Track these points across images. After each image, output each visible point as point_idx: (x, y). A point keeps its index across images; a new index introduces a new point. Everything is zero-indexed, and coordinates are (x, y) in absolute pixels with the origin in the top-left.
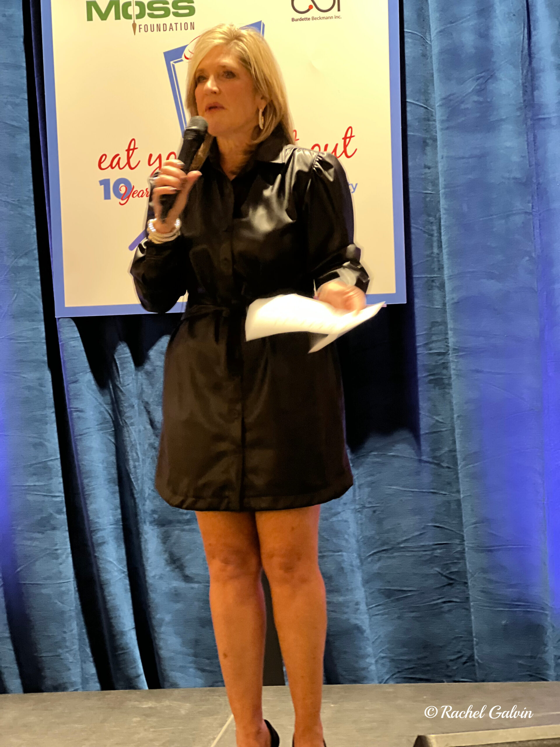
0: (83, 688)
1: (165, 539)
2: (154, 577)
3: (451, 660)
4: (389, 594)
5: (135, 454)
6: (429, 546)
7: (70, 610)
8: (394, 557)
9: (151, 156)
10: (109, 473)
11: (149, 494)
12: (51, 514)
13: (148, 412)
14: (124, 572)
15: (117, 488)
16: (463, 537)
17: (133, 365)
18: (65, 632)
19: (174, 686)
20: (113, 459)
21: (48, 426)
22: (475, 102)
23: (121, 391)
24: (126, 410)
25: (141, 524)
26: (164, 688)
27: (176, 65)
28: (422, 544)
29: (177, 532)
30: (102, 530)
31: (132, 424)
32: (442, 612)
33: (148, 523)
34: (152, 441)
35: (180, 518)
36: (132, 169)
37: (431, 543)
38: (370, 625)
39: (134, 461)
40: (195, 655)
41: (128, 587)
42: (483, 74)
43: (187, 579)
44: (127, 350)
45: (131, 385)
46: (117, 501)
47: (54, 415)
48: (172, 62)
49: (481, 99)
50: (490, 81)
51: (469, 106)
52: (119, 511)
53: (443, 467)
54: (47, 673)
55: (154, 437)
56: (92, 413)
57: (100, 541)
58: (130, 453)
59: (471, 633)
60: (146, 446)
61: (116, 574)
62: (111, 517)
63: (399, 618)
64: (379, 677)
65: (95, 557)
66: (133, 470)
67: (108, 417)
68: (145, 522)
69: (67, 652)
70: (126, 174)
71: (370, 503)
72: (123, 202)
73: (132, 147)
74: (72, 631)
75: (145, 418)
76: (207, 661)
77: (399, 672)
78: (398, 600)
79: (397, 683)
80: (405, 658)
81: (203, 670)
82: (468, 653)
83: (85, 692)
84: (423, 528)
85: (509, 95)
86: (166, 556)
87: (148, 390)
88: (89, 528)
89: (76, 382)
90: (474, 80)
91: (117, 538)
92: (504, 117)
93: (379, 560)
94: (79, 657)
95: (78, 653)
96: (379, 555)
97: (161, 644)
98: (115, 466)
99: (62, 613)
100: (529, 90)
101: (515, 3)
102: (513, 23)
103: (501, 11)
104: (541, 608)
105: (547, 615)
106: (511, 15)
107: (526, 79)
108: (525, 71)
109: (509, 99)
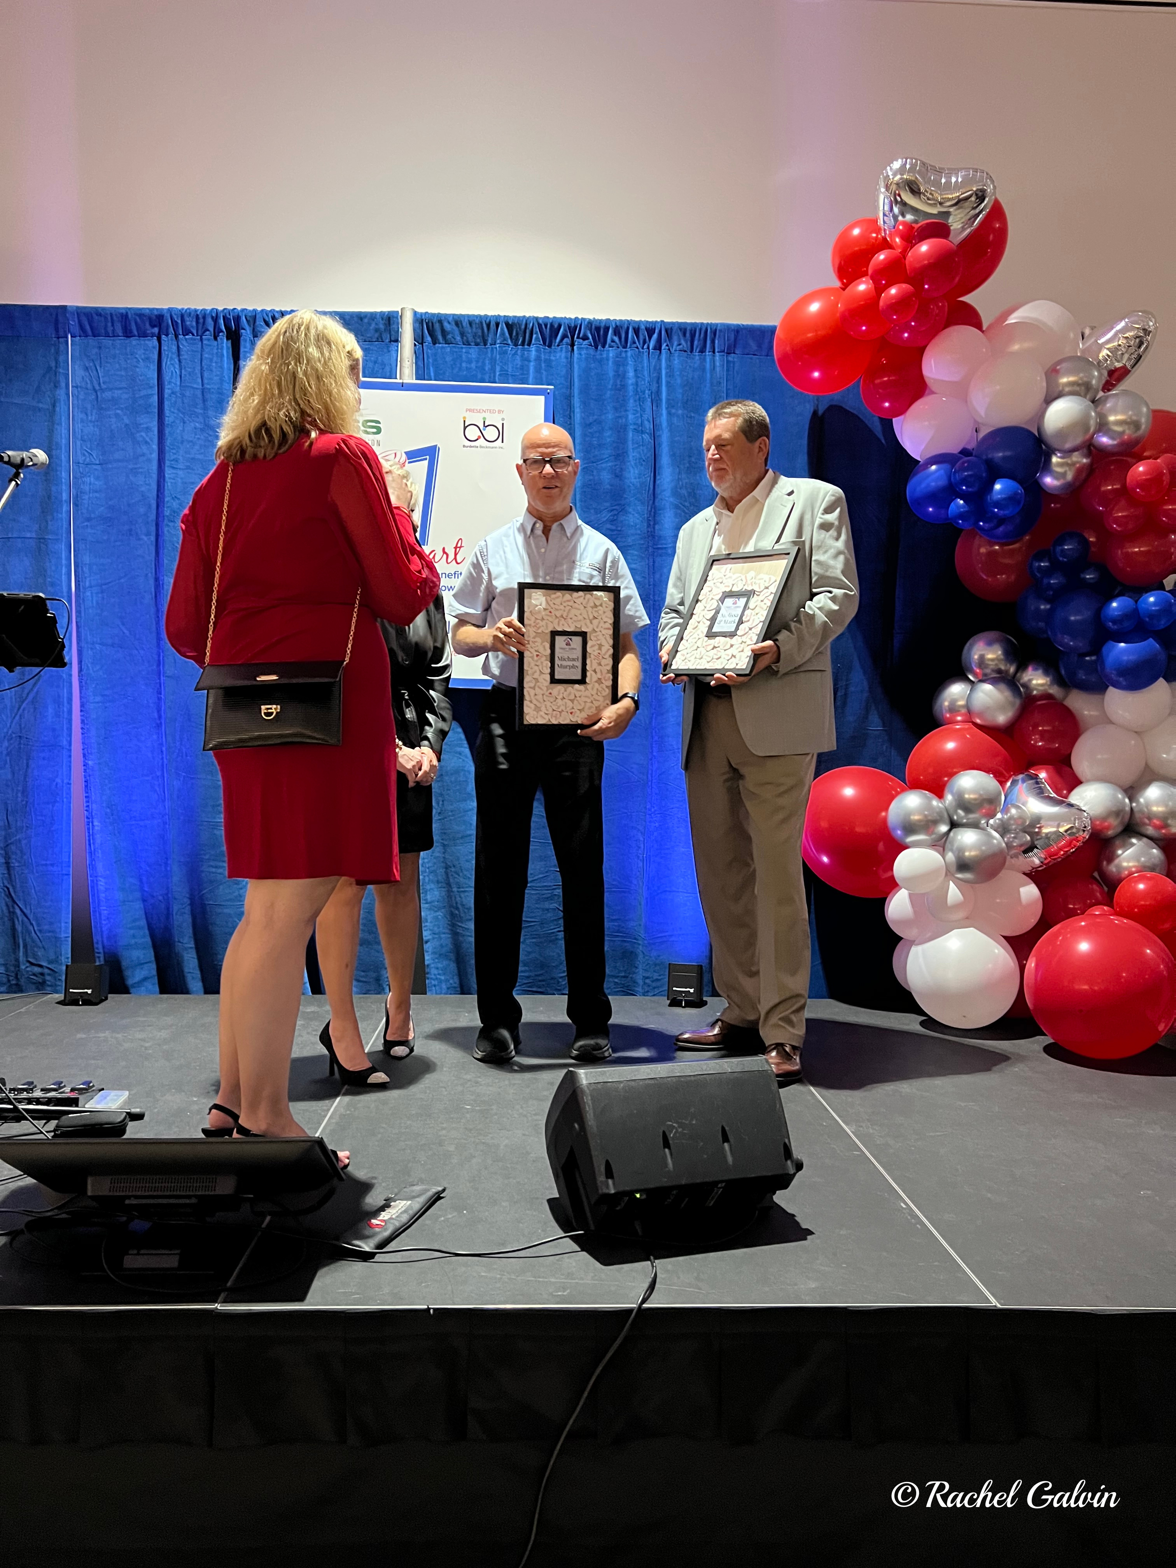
6: (550, 886)
28: (545, 884)
32: (557, 939)
37: (552, 884)
49: (613, 528)
50: (621, 513)
84: (547, 872)
92: (631, 544)
100: (652, 523)
101: (645, 451)
102: (642, 468)
103: (633, 456)
104: (635, 939)
105: (639, 944)
106: (641, 461)
107: (650, 514)
108: (649, 508)
109: (636, 529)
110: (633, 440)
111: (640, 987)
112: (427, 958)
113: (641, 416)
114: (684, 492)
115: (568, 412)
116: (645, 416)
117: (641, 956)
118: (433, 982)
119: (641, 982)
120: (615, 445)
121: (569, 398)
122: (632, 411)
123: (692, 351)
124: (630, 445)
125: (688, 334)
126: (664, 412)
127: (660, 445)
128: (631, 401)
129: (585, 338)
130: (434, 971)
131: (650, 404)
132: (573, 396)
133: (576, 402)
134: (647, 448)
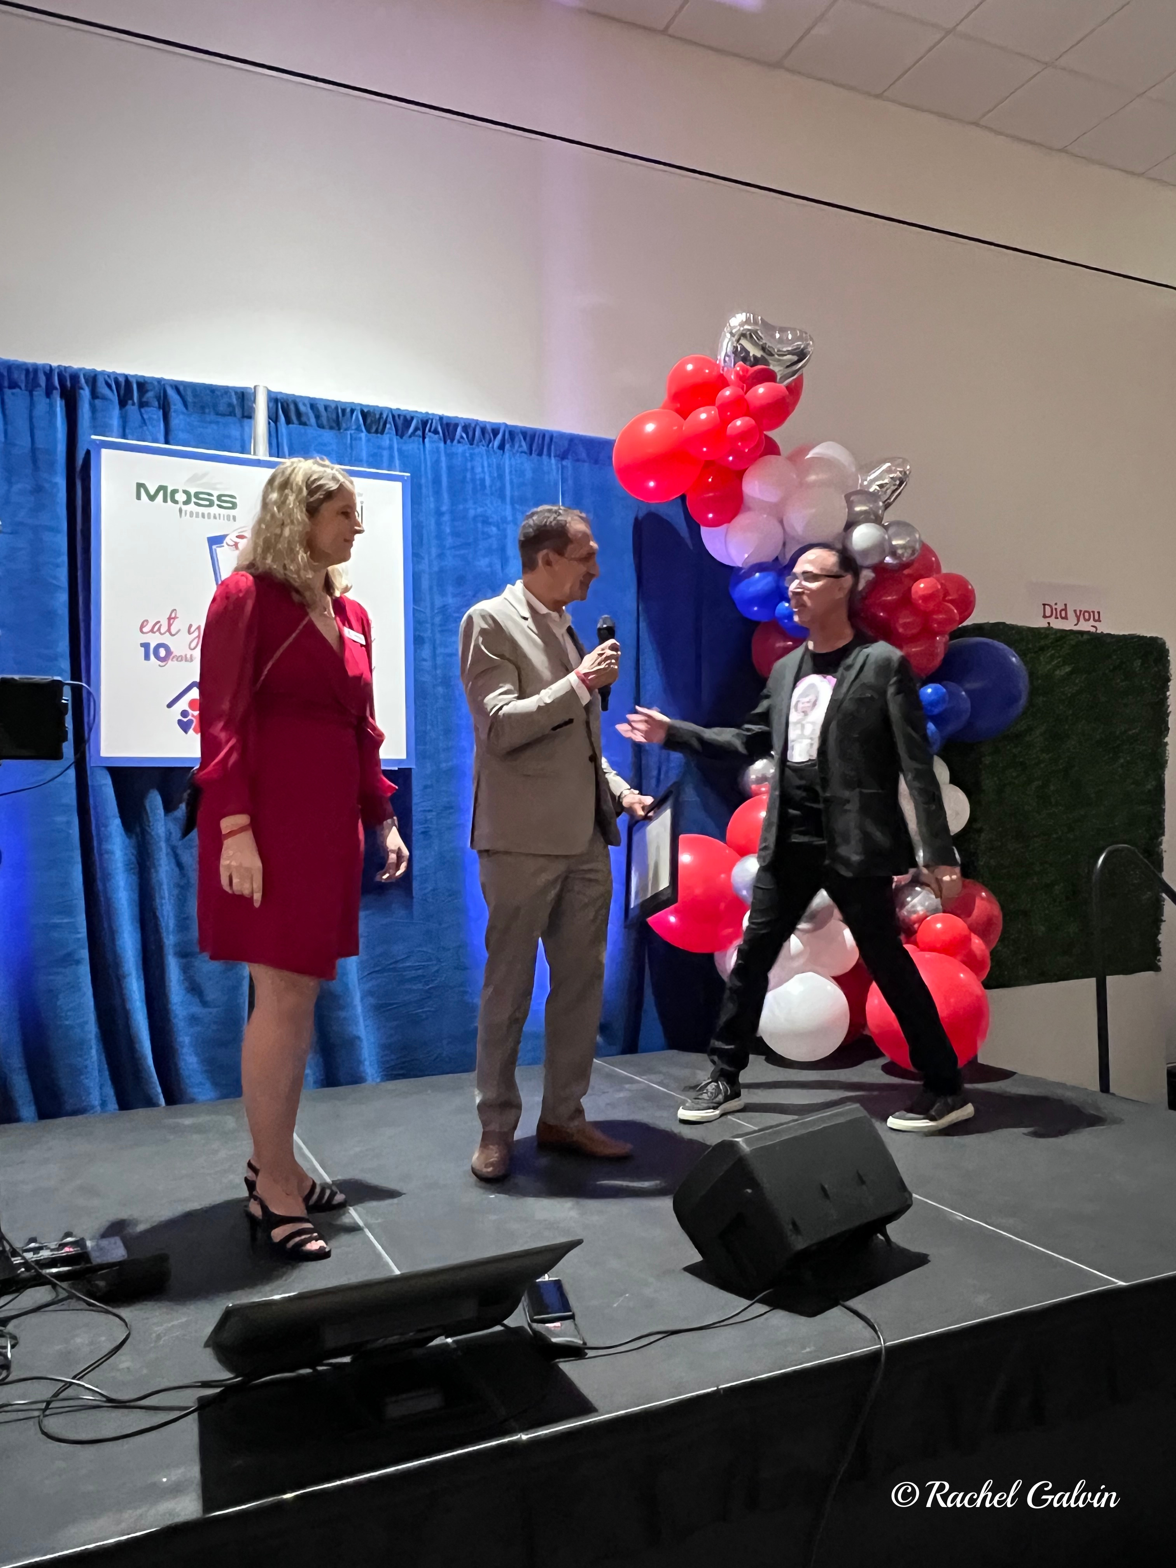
0: (102, 1110)
1: (186, 969)
2: (177, 1005)
3: (425, 1059)
4: (380, 1006)
9: (191, 626)
11: (173, 929)
12: (75, 950)
13: (176, 856)
14: (142, 1001)
17: (163, 812)
18: (84, 1060)
19: (192, 1101)
20: (136, 897)
23: (150, 835)
25: (164, 956)
26: (181, 1103)
27: (217, 549)
29: (195, 964)
31: (159, 866)
33: (171, 955)
34: (177, 881)
36: (172, 635)
38: (366, 1034)
39: (160, 898)
40: (210, 1072)
41: (146, 1014)
43: (204, 1004)
44: (158, 796)
45: (159, 828)
48: (214, 547)
54: (67, 1098)
55: (179, 877)
56: (119, 855)
58: (157, 892)
60: (172, 885)
63: (384, 1027)
67: (134, 858)
68: (168, 954)
69: (88, 1078)
70: (166, 639)
72: (162, 664)
73: (173, 616)
75: (172, 859)
78: (385, 1012)
81: (220, 1084)
82: (437, 1053)
89: (106, 825)
91: (137, 970)
93: (370, 980)
94: (98, 1081)
96: (372, 975)
97: (181, 1063)
98: (138, 903)
99: (80, 1042)
123: (531, 453)
125: (528, 439)
129: (436, 432)
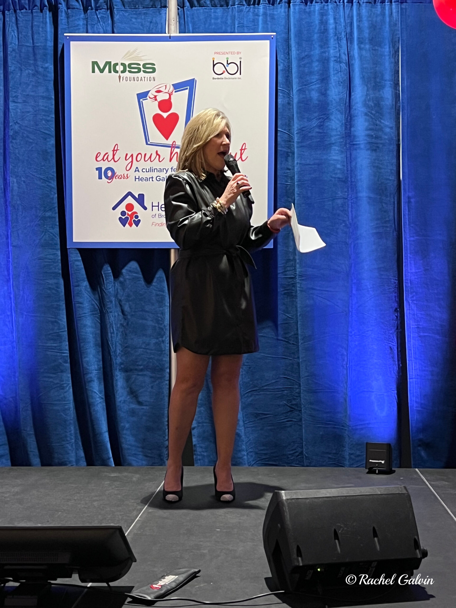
0: (77, 464)
1: (128, 380)
2: (120, 402)
3: (290, 454)
4: (257, 415)
5: (112, 330)
6: (280, 389)
7: (71, 420)
8: (260, 394)
9: (127, 155)
10: (96, 340)
11: (119, 353)
12: (61, 363)
13: (121, 306)
14: (102, 398)
15: (100, 349)
16: (300, 384)
17: (112, 278)
18: (66, 432)
19: (130, 465)
20: (99, 332)
21: (61, 312)
22: (317, 132)
23: (105, 293)
24: (108, 304)
25: (113, 371)
26: (123, 466)
27: (143, 101)
28: (276, 387)
29: (134, 376)
30: (91, 373)
31: (111, 312)
32: (286, 427)
33: (118, 370)
34: (122, 322)
35: (137, 367)
36: (115, 162)
37: (282, 387)
38: (245, 433)
39: (111, 333)
40: (143, 448)
41: (105, 407)
42: (322, 116)
43: (140, 403)
44: (109, 268)
45: (111, 289)
46: (100, 357)
47: (64, 306)
48: (141, 100)
49: (321, 131)
50: (326, 120)
51: (314, 134)
52: (101, 363)
53: (290, 344)
54: (56, 455)
55: (123, 320)
56: (87, 305)
57: (89, 380)
58: (109, 329)
59: (302, 439)
60: (119, 325)
61: (98, 399)
62: (96, 366)
63: (261, 429)
64: (248, 463)
65: (86, 389)
66: (110, 339)
67: (97, 307)
68: (116, 369)
69: (68, 443)
70: (112, 164)
71: (247, 363)
72: (109, 181)
73: (116, 149)
74: (71, 431)
75: (119, 309)
76: (149, 451)
77: (260, 460)
78: (261, 419)
79: (259, 466)
80: (264, 452)
81: (146, 456)
82: (299, 450)
83: (78, 467)
84: (278, 378)
85: (337, 129)
86: (128, 389)
87: (121, 292)
88: (83, 372)
89: (78, 286)
90: (317, 119)
91: (99, 378)
92: (334, 142)
93: (251, 396)
94: (74, 447)
95: (74, 445)
96: (252, 393)
97: (123, 440)
98: (100, 336)
99: (65, 421)
100: (348, 127)
101: (343, 75)
102: (341, 87)
103: (334, 80)
104: (343, 426)
105: (346, 430)
106: (340, 82)
107: (347, 120)
108: (346, 116)
109: (337, 131)
110: (334, 68)
111: (347, 461)
112: (194, 440)
113: (339, 51)
114: (371, 103)
115: (287, 51)
116: (342, 51)
117: (347, 439)
118: (199, 457)
119: (347, 457)
120: (321, 72)
121: (288, 40)
122: (332, 48)
124: (332, 72)
126: (356, 47)
127: (353, 71)
128: (332, 40)
130: (199, 450)
131: (345, 42)
132: (291, 39)
133: (293, 43)
134: (344, 74)
